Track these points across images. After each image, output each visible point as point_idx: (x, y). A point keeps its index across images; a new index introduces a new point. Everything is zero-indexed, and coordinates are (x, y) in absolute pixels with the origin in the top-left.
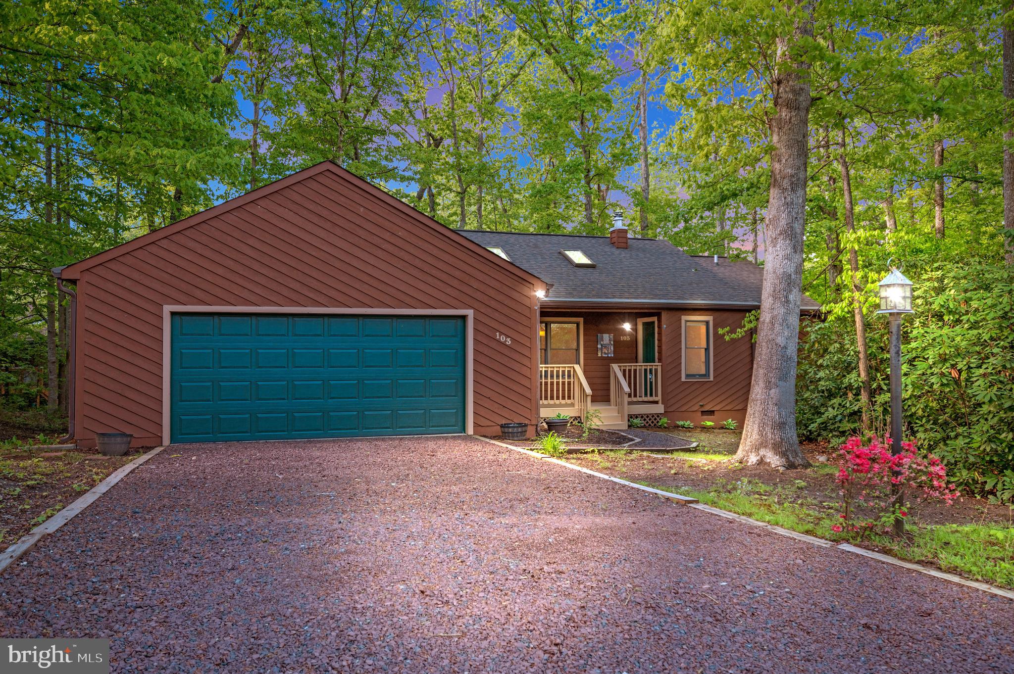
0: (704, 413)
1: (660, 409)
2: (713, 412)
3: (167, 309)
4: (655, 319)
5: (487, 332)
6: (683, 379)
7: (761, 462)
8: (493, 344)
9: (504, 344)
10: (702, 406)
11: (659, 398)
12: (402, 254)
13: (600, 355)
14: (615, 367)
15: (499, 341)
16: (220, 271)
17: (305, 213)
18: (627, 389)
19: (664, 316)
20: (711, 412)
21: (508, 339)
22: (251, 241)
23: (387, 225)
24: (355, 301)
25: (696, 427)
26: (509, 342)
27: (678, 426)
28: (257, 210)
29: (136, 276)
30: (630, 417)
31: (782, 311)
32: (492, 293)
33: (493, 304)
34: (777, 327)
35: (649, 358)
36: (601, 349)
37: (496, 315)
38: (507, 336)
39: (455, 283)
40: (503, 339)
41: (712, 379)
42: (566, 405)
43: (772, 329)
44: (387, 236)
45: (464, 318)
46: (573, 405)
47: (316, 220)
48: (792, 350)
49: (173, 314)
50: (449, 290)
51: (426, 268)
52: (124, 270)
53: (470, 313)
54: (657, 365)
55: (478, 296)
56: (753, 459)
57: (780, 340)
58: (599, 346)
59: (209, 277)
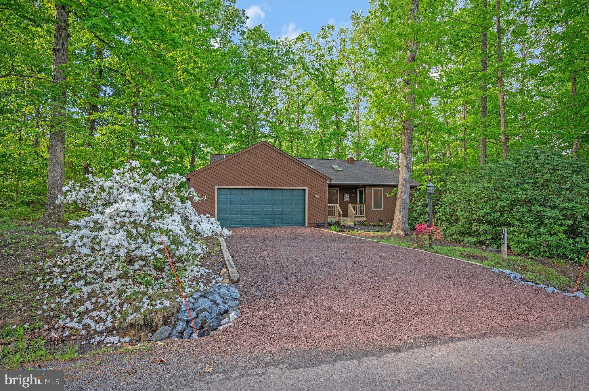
0: (380, 220)
1: (365, 219)
3: (216, 187)
4: (363, 189)
5: (312, 194)
6: (373, 209)
7: (398, 233)
8: (314, 198)
9: (317, 198)
10: (379, 218)
11: (365, 215)
12: (286, 170)
13: (344, 201)
14: (350, 205)
16: (232, 175)
17: (257, 157)
18: (354, 212)
19: (367, 188)
20: (382, 220)
22: (241, 166)
23: (281, 161)
25: (377, 225)
26: (319, 197)
27: (371, 225)
28: (243, 156)
29: (207, 177)
30: (355, 221)
31: (404, 189)
32: (313, 182)
33: (314, 185)
34: (403, 194)
35: (361, 202)
36: (345, 199)
37: (315, 189)
39: (302, 179)
40: (317, 196)
41: (382, 209)
42: (334, 218)
43: (401, 195)
44: (281, 164)
45: (304, 190)
46: (336, 218)
47: (260, 159)
48: (407, 201)
49: (218, 188)
50: (300, 181)
51: (293, 174)
52: (204, 175)
53: (306, 188)
54: (364, 204)
55: (309, 183)
56: (395, 233)
57: (404, 198)
59: (228, 177)
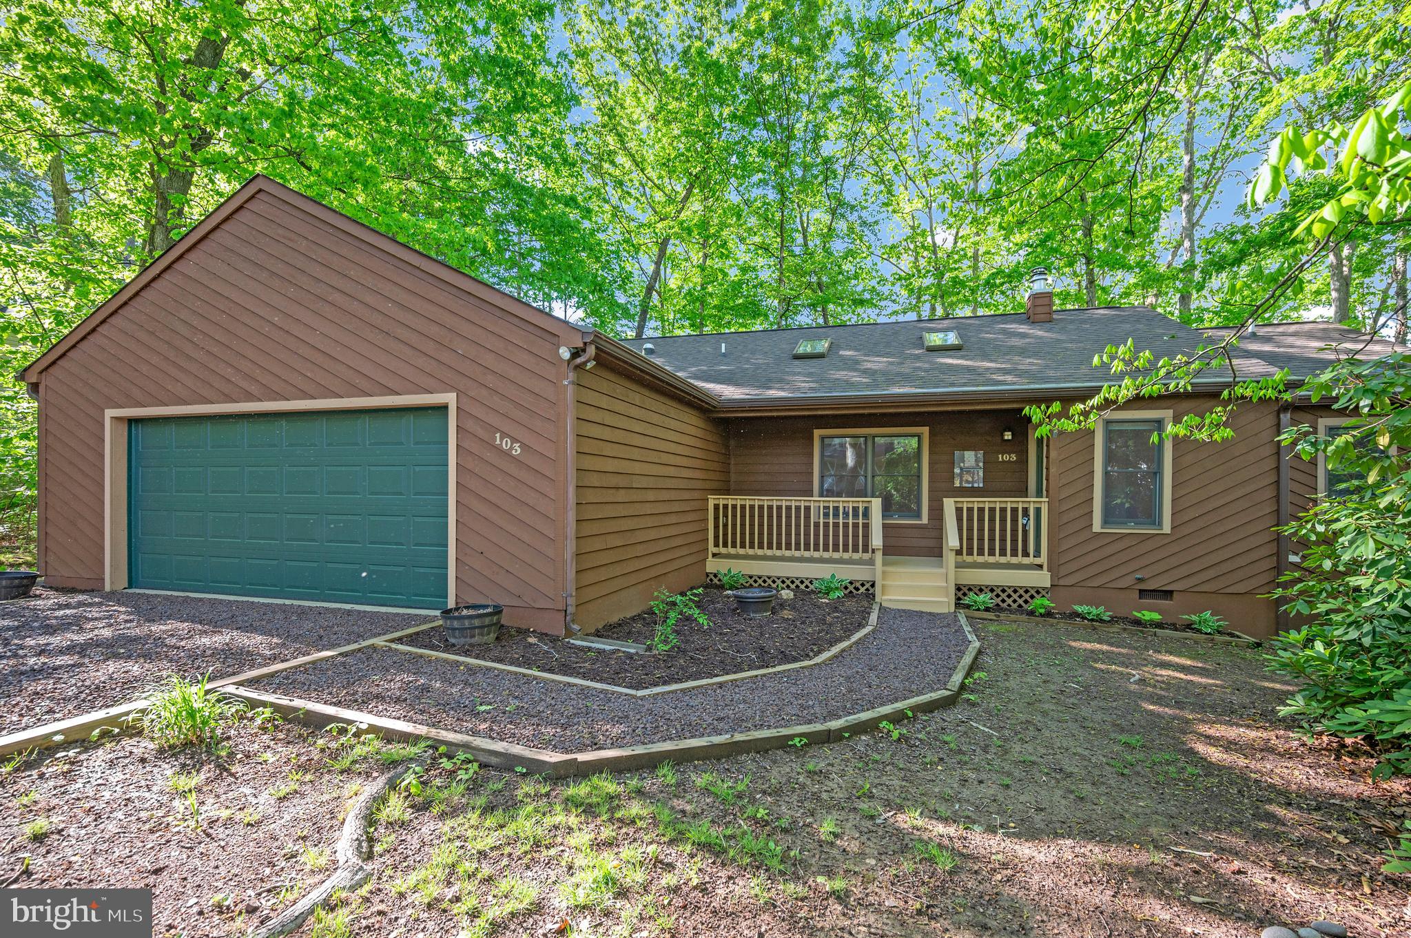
0: (1144, 593)
1: (1042, 579)
2: (1171, 592)
3: (110, 413)
5: (480, 432)
6: (1097, 527)
8: (488, 455)
9: (507, 454)
10: (1140, 580)
11: (1043, 559)
13: (957, 484)
14: (947, 503)
15: (499, 449)
18: (953, 542)
21: (517, 445)
24: (294, 390)
25: (1113, 620)
26: (517, 450)
27: (1078, 615)
30: (961, 589)
32: (489, 360)
33: (490, 380)
36: (961, 475)
37: (496, 402)
38: (514, 440)
39: (430, 347)
40: (506, 444)
41: (1167, 528)
45: (444, 408)
46: (869, 562)
49: (114, 420)
50: (421, 362)
53: (450, 398)
54: (1037, 502)
55: (467, 368)
58: (957, 471)
